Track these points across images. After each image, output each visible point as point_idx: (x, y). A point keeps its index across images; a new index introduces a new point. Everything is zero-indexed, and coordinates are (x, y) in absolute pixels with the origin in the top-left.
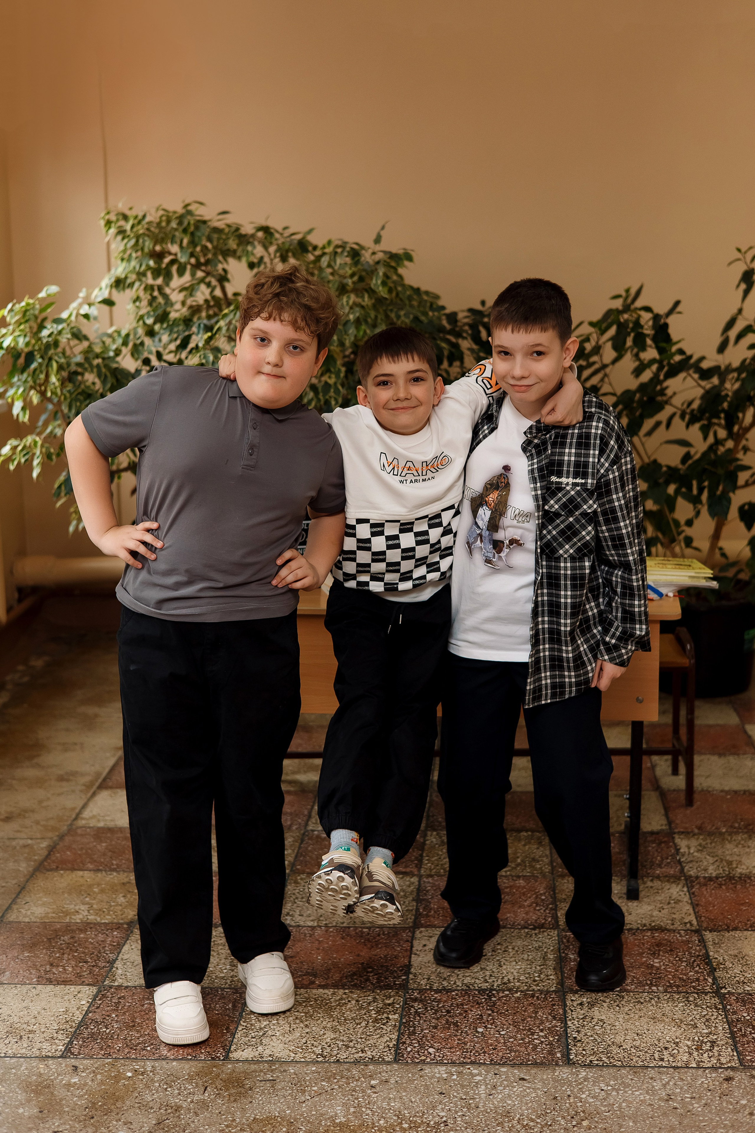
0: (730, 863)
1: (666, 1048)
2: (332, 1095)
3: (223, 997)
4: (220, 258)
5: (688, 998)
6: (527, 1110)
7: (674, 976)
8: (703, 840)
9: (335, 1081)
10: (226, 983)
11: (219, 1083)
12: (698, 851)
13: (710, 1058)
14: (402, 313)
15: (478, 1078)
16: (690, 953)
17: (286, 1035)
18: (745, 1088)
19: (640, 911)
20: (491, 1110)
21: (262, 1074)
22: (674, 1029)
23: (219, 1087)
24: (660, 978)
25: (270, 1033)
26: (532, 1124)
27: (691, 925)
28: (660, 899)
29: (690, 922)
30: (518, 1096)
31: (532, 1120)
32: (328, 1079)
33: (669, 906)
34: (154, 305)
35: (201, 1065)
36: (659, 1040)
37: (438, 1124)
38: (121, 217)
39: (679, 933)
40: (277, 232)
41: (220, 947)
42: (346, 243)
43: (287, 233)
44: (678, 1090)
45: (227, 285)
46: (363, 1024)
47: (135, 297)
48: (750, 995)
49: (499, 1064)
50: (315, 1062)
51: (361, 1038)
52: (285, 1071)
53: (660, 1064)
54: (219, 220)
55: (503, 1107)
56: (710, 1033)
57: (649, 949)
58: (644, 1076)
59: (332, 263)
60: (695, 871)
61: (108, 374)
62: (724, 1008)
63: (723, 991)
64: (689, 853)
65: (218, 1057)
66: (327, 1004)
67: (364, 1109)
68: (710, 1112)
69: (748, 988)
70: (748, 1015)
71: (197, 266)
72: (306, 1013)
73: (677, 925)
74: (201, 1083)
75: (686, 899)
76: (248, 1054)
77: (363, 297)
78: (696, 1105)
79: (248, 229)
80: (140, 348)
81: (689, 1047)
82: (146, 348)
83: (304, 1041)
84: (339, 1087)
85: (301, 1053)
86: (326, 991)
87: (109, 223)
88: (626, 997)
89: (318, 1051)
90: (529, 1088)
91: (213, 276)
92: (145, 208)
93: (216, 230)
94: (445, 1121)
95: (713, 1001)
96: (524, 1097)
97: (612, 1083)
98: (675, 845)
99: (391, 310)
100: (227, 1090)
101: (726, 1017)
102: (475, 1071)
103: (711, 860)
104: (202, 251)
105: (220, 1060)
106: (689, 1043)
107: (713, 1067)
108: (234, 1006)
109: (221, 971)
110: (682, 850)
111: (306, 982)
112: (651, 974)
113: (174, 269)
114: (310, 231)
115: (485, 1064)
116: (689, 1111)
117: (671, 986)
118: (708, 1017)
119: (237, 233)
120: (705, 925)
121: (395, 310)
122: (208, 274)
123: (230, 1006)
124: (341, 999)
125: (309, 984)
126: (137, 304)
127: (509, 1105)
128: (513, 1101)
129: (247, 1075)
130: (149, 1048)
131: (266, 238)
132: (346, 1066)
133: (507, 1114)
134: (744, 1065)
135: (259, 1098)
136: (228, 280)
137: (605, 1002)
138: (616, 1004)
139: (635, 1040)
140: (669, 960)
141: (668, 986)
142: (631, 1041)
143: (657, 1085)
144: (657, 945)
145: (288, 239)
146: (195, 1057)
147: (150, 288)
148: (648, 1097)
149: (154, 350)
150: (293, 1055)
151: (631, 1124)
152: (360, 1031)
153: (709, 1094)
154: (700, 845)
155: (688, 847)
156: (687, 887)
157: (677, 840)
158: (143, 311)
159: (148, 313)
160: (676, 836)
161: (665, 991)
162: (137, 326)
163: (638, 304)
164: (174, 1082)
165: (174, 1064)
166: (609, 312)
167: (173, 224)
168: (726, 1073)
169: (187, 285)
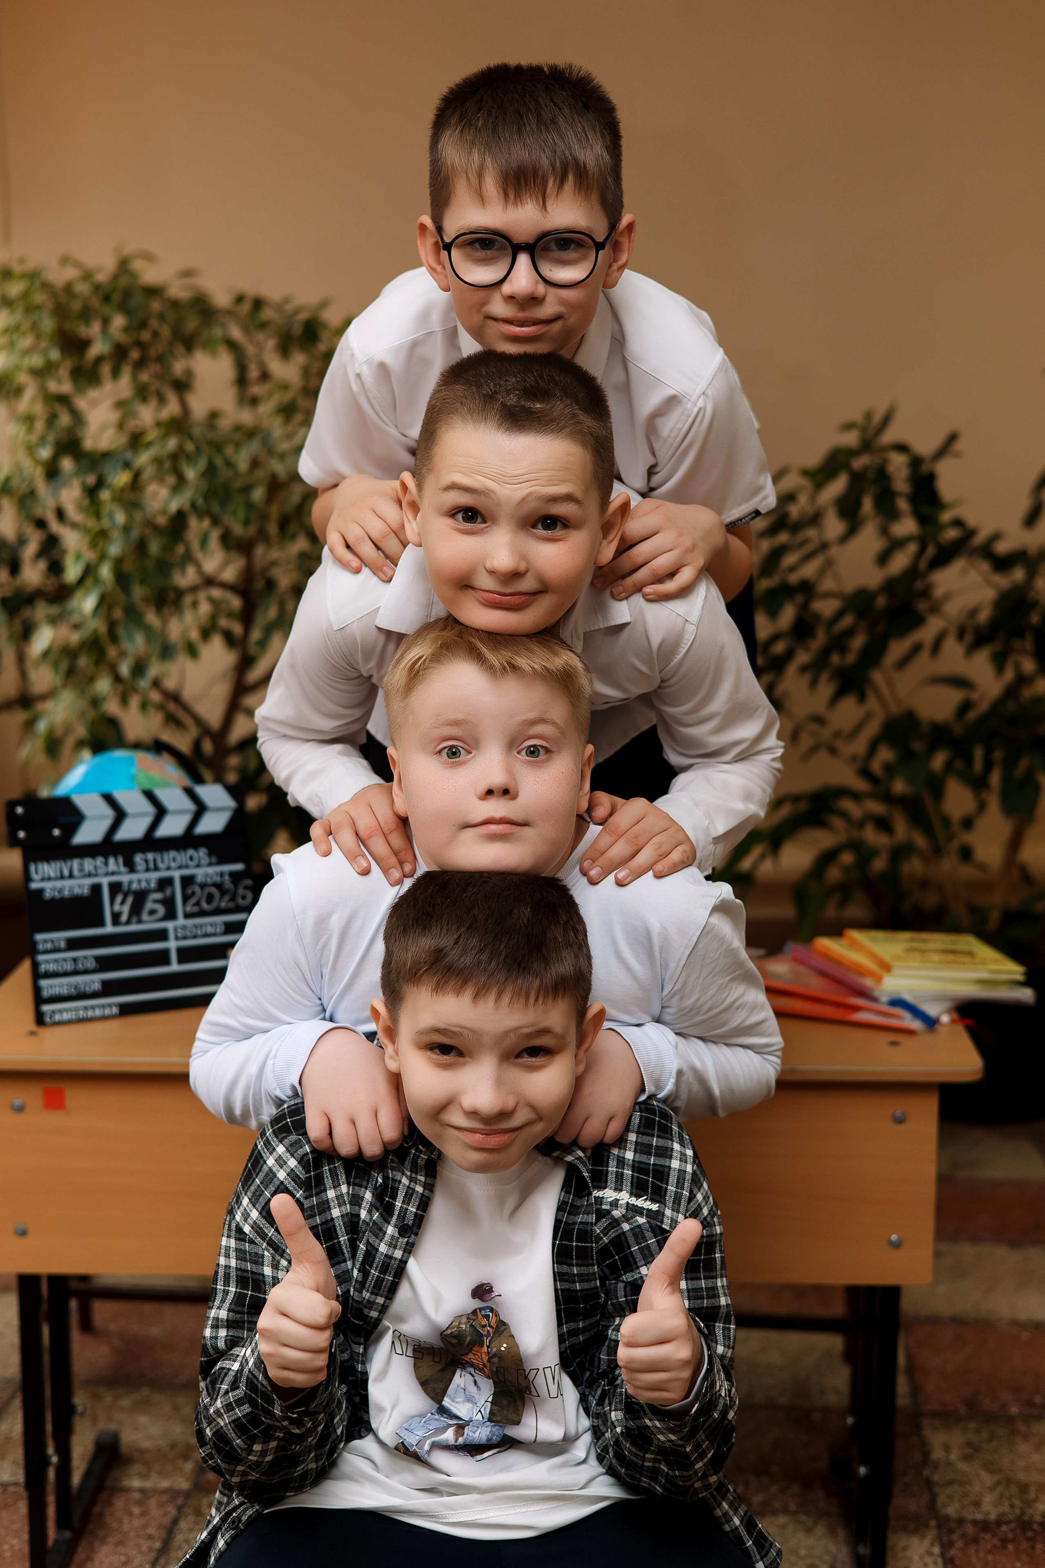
0: (1023, 1488)
4: (180, 350)
8: (978, 1431)
12: (967, 1458)
34: (54, 426)
40: (274, 306)
43: (289, 308)
45: (190, 397)
47: (25, 413)
54: (182, 287)
60: (957, 1505)
64: (949, 1463)
71: (143, 363)
79: (221, 299)
80: (29, 500)
82: (40, 499)
91: (167, 381)
92: (42, 258)
93: (174, 303)
98: (925, 1443)
103: (988, 1479)
104: (151, 337)
110: (935, 1456)
113: (105, 368)
114: (324, 305)
119: (200, 305)
122: (157, 377)
126: (26, 424)
131: (250, 316)
136: (192, 388)
145: (291, 318)
147: (49, 399)
149: (52, 502)
154: (969, 1444)
155: (947, 1448)
156: (942, 1545)
157: (928, 1433)
158: (34, 438)
159: (42, 441)
160: (926, 1422)
162: (27, 462)
163: (887, 439)
166: (837, 452)
167: (90, 290)
169: (126, 394)
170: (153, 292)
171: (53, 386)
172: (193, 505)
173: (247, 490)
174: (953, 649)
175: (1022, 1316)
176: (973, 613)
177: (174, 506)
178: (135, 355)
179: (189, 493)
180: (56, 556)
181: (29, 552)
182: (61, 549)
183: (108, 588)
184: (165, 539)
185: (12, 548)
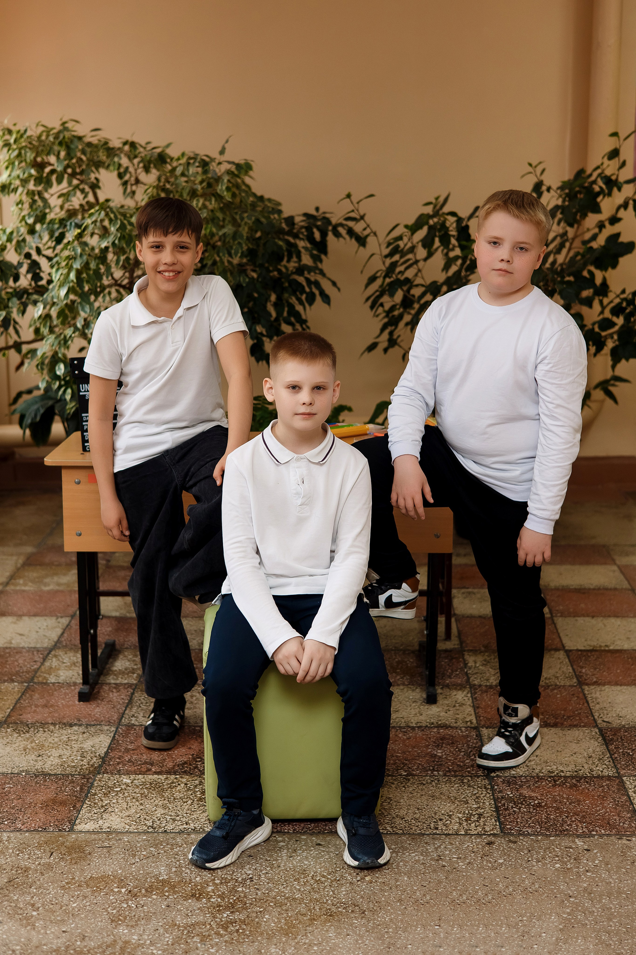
1: (441, 820)
2: (158, 858)
3: (72, 782)
4: (93, 169)
5: (463, 780)
6: (320, 868)
7: (453, 763)
8: (488, 656)
9: (162, 847)
10: (76, 771)
11: (63, 850)
12: (483, 665)
13: (476, 827)
14: (245, 215)
15: (282, 844)
16: (468, 745)
17: (123, 812)
18: (503, 850)
19: (429, 712)
20: (290, 869)
21: (101, 842)
22: (449, 805)
23: (63, 852)
24: (441, 765)
25: (110, 810)
26: (323, 879)
27: (471, 723)
28: (447, 702)
29: (470, 721)
30: (314, 858)
31: (324, 876)
32: (156, 846)
33: (454, 708)
34: (34, 207)
35: (49, 835)
36: (435, 813)
37: (245, 880)
38: (6, 133)
39: (461, 730)
40: (141, 146)
41: (74, 742)
42: (197, 155)
43: (149, 147)
44: (448, 852)
45: (98, 192)
46: (189, 802)
47: (18, 200)
48: (515, 777)
49: (301, 833)
50: (145, 832)
51: (187, 813)
52: (120, 839)
53: (434, 832)
54: (92, 136)
55: (300, 866)
56: (479, 808)
57: (434, 742)
58: (421, 841)
59: (186, 173)
60: (479, 680)
62: (492, 789)
63: (493, 775)
64: (475, 667)
65: (64, 829)
66: (160, 786)
67: (184, 869)
68: (472, 869)
69: (514, 772)
70: (512, 793)
71: (73, 175)
72: (141, 794)
73: (460, 724)
74: (48, 849)
75: (470, 702)
76: (90, 826)
77: (210, 201)
78: (461, 864)
79: (116, 143)
80: (22, 244)
81: (460, 819)
82: (27, 244)
83: (138, 816)
84: (165, 852)
85: (135, 825)
86: (160, 777)
88: (412, 780)
89: (149, 823)
90: (324, 851)
91: (86, 184)
92: (27, 124)
93: (89, 144)
94: (251, 878)
95: (483, 783)
96: (319, 858)
97: (393, 847)
98: (464, 660)
99: (236, 213)
100: (70, 855)
101: (493, 795)
102: (280, 839)
103: (492, 672)
104: (77, 162)
105: (65, 831)
106: (460, 815)
107: (478, 834)
108: (81, 789)
109: (73, 761)
110: (469, 665)
111: (143, 770)
112: (434, 762)
113: (54, 177)
114: (168, 146)
115: (289, 832)
116: (454, 868)
117: (450, 771)
118: (478, 795)
119: (106, 146)
120: (482, 723)
121: (239, 213)
122: (82, 182)
123: (78, 788)
124: (173, 783)
125: (146, 771)
126: (20, 206)
127: (305, 865)
128: (310, 862)
129: (88, 843)
130: (6, 823)
131: (131, 151)
132: (172, 835)
133: (304, 872)
134: (504, 832)
135: (96, 861)
136: (99, 188)
137: (393, 784)
138: (402, 785)
139: (416, 813)
140: (450, 751)
141: (447, 771)
142: (412, 814)
143: (431, 848)
144: (442, 739)
145: (150, 152)
146: (45, 829)
147: (30, 194)
148: (422, 858)
149: (34, 246)
150: (128, 827)
151: (406, 879)
152: (186, 807)
153: (473, 855)
154: (485, 660)
155: (475, 662)
156: (471, 694)
157: (467, 657)
158: (25, 212)
159: (29, 215)
160: (466, 653)
161: (445, 775)
162: (19, 225)
163: (446, 209)
164: (25, 849)
165: (27, 834)
166: (421, 216)
167: (51, 139)
168: (489, 839)
169: (65, 191)
170: (80, 138)
171: (31, 187)
172: (113, 243)
177: (103, 245)
178: (69, 171)
179: (111, 239)
180: (38, 271)
181: (23, 270)
182: (40, 268)
183: (71, 284)
184: (97, 261)
185: (16, 268)
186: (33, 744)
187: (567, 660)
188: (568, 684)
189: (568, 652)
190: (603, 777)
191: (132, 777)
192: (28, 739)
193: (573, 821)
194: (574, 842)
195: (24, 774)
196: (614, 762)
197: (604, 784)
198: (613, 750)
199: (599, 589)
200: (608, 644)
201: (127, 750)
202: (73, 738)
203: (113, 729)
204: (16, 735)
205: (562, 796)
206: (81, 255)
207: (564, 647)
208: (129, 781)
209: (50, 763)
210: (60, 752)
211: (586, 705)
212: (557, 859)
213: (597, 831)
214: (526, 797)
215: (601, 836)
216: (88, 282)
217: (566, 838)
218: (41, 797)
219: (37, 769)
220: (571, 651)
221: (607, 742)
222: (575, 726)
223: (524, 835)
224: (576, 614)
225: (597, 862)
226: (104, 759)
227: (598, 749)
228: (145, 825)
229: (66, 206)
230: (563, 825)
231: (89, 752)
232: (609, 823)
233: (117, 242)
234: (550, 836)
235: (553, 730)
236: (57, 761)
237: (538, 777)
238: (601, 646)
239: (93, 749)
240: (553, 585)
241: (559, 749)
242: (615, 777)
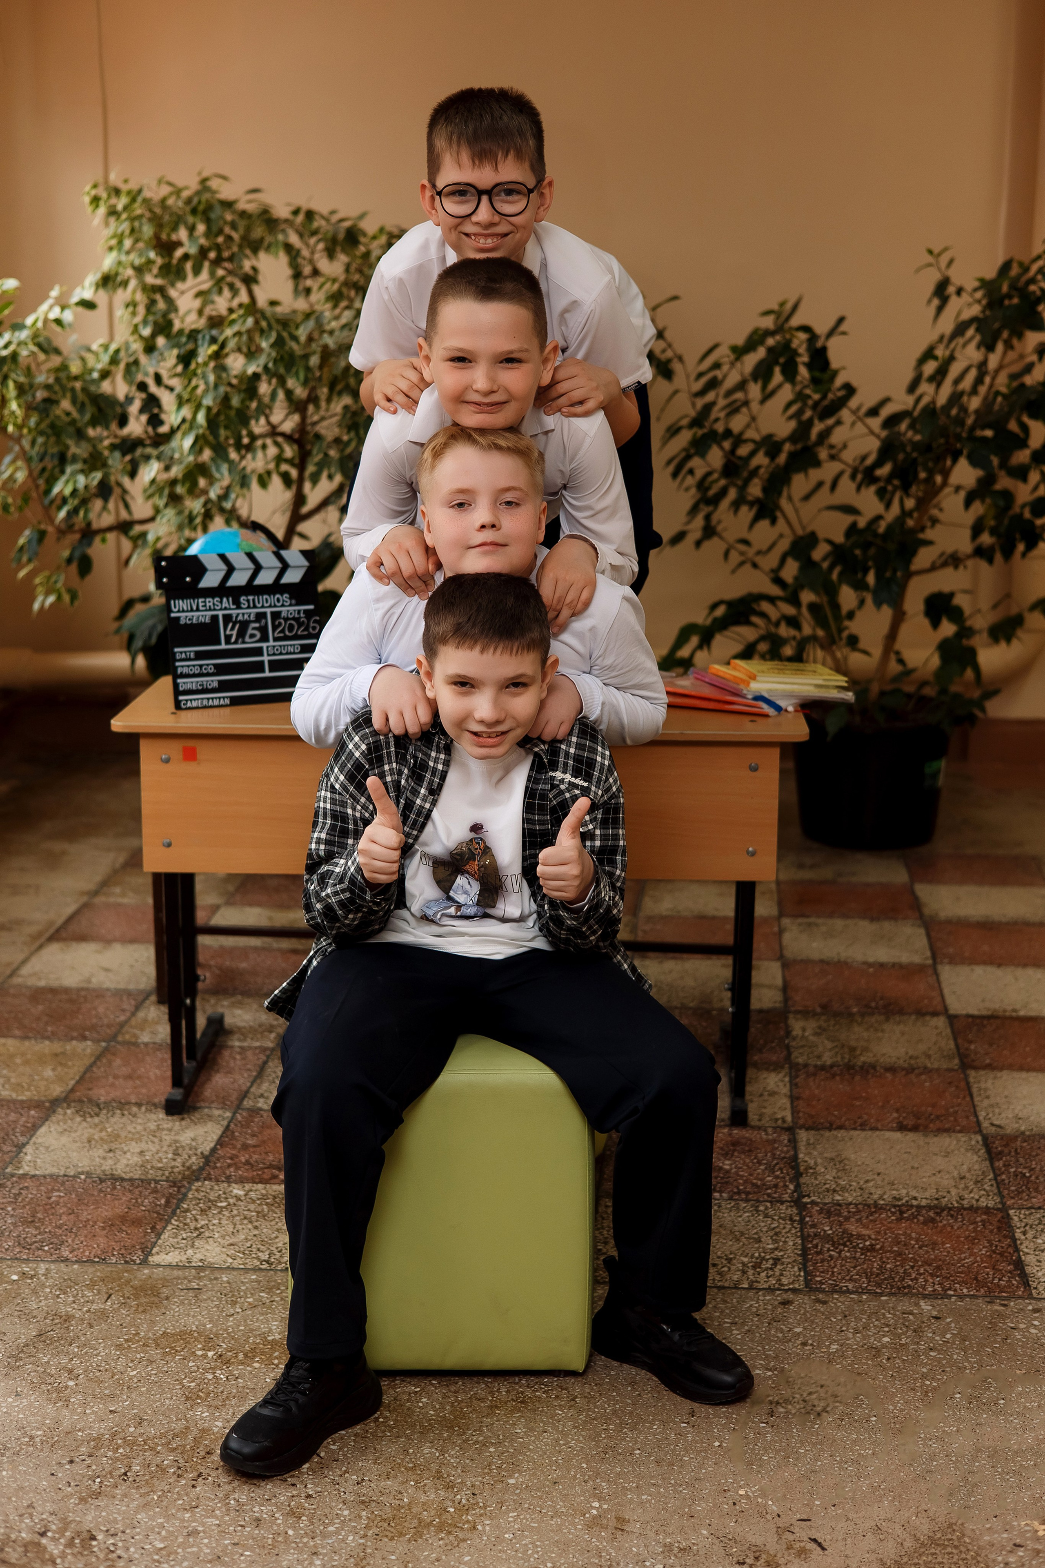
0: (853, 1049)
2: (270, 1308)
3: (155, 1191)
4: (248, 252)
5: (757, 1207)
7: (746, 1182)
8: (826, 1021)
9: (278, 1290)
10: (163, 1175)
11: (128, 1291)
12: (816, 1034)
13: (768, 1277)
16: (774, 1155)
17: (227, 1237)
18: (804, 1314)
21: (186, 1281)
22: (730, 1243)
23: (127, 1295)
24: (727, 1183)
25: (207, 1234)
27: (784, 1121)
29: (783, 1118)
32: (270, 1288)
33: (760, 1099)
34: (154, 309)
35: (109, 1269)
38: (113, 194)
39: (765, 1131)
40: (323, 217)
41: (165, 1133)
43: (334, 218)
45: (256, 288)
47: (129, 300)
48: (840, 1205)
50: (256, 1270)
52: (216, 1279)
54: (250, 201)
56: (776, 1249)
57: (722, 1149)
60: (805, 1057)
61: (87, 401)
62: (802, 1222)
63: (806, 1200)
64: (803, 1037)
65: (133, 1261)
69: (839, 1198)
70: (831, 1229)
71: (218, 262)
72: (258, 1212)
73: (765, 1122)
74: (104, 1289)
75: (785, 1090)
76: (174, 1258)
78: (735, 1332)
79: (282, 212)
80: (134, 369)
81: (744, 1264)
82: (142, 368)
83: (248, 1244)
85: (242, 1258)
87: (96, 200)
89: (265, 1255)
91: (238, 276)
93: (243, 214)
95: (789, 1212)
98: (787, 1026)
100: (137, 1299)
101: (802, 1230)
103: (829, 1045)
104: (225, 241)
105: (135, 1263)
106: (745, 1260)
107: (769, 1288)
108: (168, 1202)
109: (160, 1161)
110: (794, 1033)
111: (265, 1176)
113: (189, 266)
114: (362, 216)
117: (739, 1193)
118: (778, 1230)
119: (266, 217)
120: (801, 1122)
122: (230, 272)
123: (163, 1201)
125: (271, 1179)
126: (131, 309)
129: (166, 1282)
130: (46, 1248)
131: (305, 224)
134: (810, 1287)
135: (175, 1309)
136: (258, 282)
140: (745, 1163)
141: (735, 1193)
144: (733, 1144)
145: (335, 227)
146: (104, 1259)
147: (151, 290)
149: (151, 371)
150: (231, 1261)
153: (756, 1319)
154: (820, 1027)
155: (804, 1029)
156: (791, 1077)
157: (791, 1021)
158: (138, 319)
159: (145, 322)
160: (791, 1016)
161: (731, 1198)
162: (131, 339)
163: (795, 322)
164: (70, 1287)
165: (76, 1266)
166: (756, 331)
167: (180, 204)
168: (785, 1296)
169: (205, 287)
170: (228, 205)
171: (150, 279)
172: (266, 368)
173: (306, 357)
174: (847, 486)
175: (871, 960)
176: (864, 458)
177: (250, 370)
178: (212, 255)
179: (262, 360)
180: (156, 411)
181: (134, 408)
182: (159, 406)
183: (201, 431)
184: (242, 395)
185: (122, 405)
186: (104, 1134)
187: (949, 1031)
188: (945, 1066)
189: (952, 1019)
190: (978, 1208)
191: (248, 1186)
192: (96, 1125)
193: (921, 1274)
194: (917, 1305)
195: (83, 1177)
196: (998, 1187)
197: (979, 1219)
198: (1000, 1169)
199: (1015, 923)
200: (1018, 1007)
201: (245, 1147)
202: (165, 1126)
203: (228, 1114)
204: (78, 1119)
205: (910, 1235)
206: (216, 386)
207: (946, 1009)
208: (241, 1193)
209: (125, 1161)
210: (143, 1146)
211: (968, 1099)
212: (886, 1329)
213: (955, 1290)
214: (852, 1235)
215: (961, 1297)
216: (226, 427)
217: (905, 1299)
218: (105, 1212)
219: (104, 1171)
220: (956, 1017)
221: (992, 1155)
222: (947, 1130)
223: (841, 1292)
224: (973, 961)
225: (948, 1336)
226: (208, 1159)
227: (976, 1167)
228: (258, 1258)
229: (208, 311)
230: (903, 1279)
231: (187, 1148)
232: (976, 1279)
233: (271, 365)
234: (881, 1294)
235: (911, 1136)
236: (136, 1159)
237: (876, 1204)
238: (1005, 1011)
239: (194, 1144)
240: (943, 915)
241: (916, 1165)
242: (998, 1209)
